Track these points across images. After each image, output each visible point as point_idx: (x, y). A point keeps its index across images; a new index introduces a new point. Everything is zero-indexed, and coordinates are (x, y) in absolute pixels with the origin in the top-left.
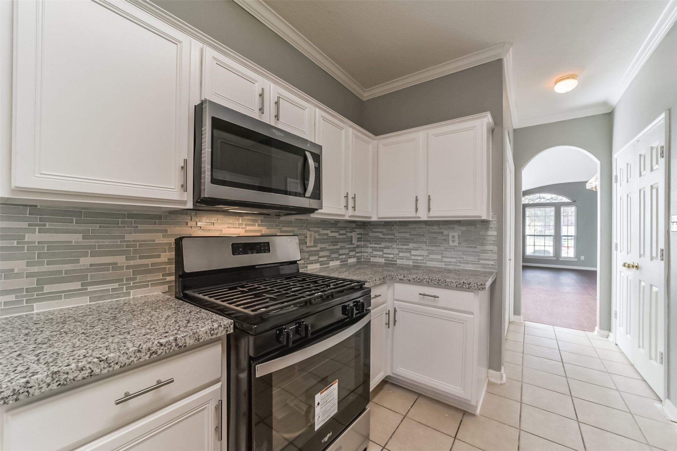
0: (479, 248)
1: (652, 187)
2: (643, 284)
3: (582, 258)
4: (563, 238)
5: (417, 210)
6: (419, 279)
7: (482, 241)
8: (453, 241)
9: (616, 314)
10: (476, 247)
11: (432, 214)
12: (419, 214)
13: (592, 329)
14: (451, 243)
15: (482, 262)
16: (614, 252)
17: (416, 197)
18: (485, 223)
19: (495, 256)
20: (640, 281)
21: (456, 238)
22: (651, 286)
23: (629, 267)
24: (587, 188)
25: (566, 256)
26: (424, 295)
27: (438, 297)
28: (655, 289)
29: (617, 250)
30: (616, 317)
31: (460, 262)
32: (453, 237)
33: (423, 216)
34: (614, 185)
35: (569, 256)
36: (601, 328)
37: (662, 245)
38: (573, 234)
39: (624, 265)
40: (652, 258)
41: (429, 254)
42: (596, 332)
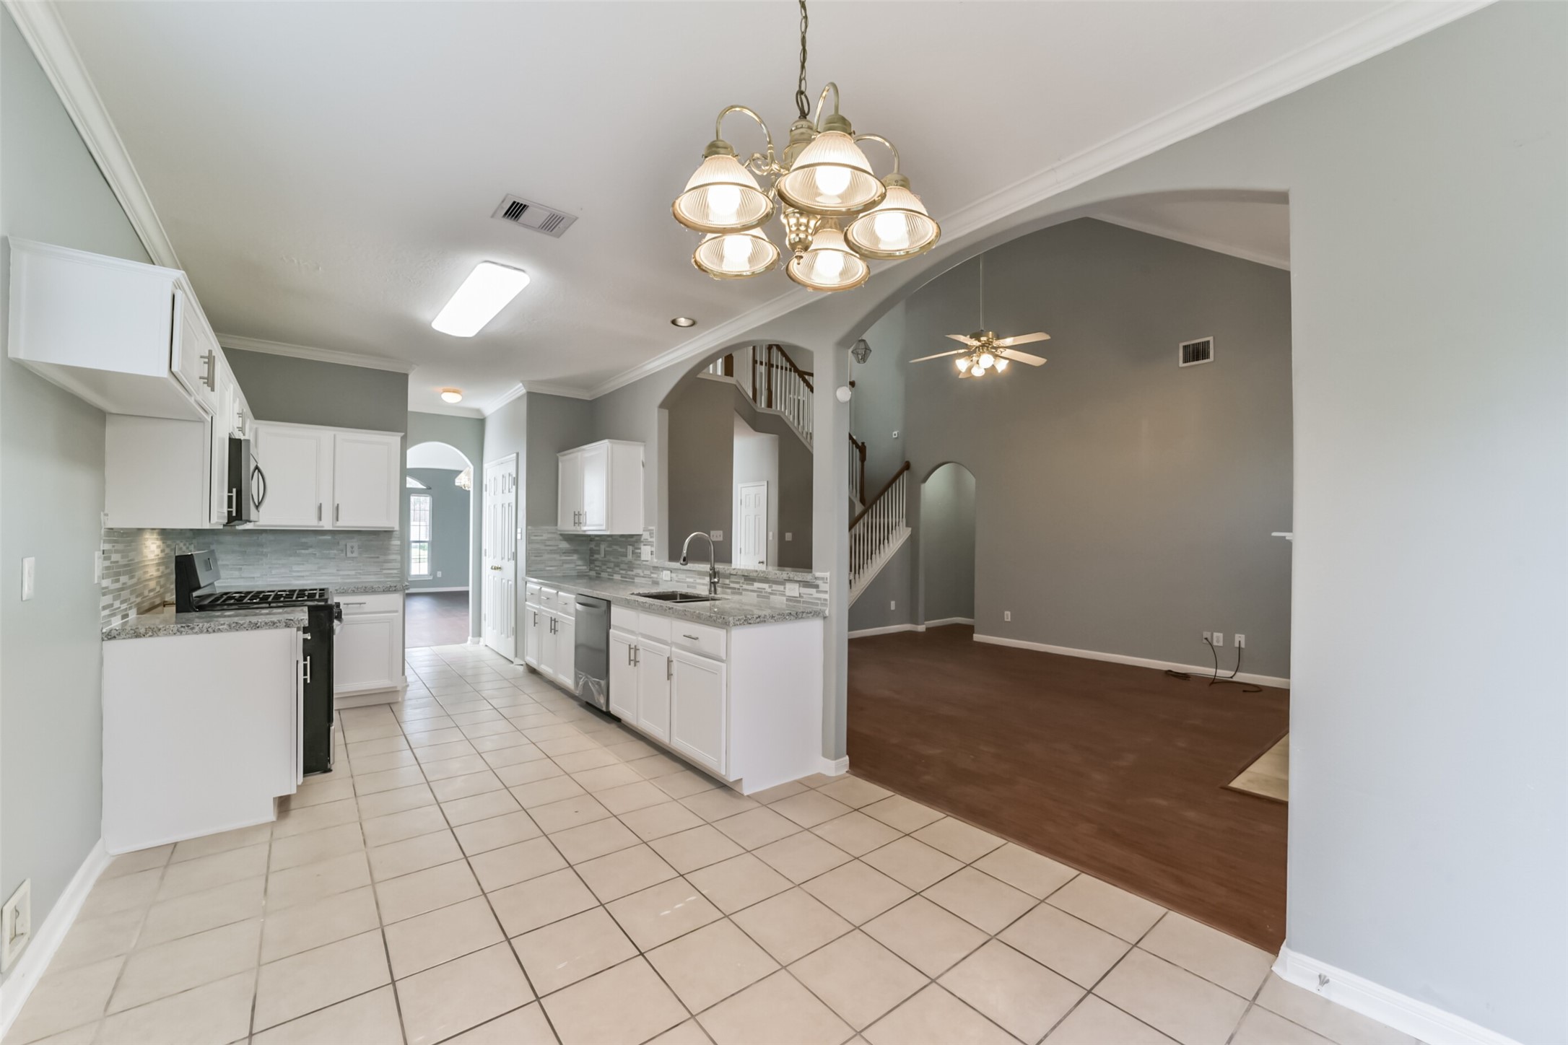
0: (382, 558)
1: (509, 504)
2: (504, 581)
3: (439, 574)
4: (413, 544)
5: (320, 519)
6: (344, 589)
7: (385, 550)
8: (352, 552)
9: (485, 617)
10: (378, 557)
11: (339, 524)
12: (321, 523)
13: (466, 641)
14: (349, 555)
15: (385, 572)
16: (483, 557)
17: (321, 504)
18: (388, 533)
19: (398, 565)
20: (502, 579)
21: (356, 549)
22: (508, 581)
23: (495, 569)
24: (457, 484)
25: (418, 573)
26: (348, 604)
27: (365, 603)
28: (510, 582)
29: (486, 555)
30: (485, 620)
31: (360, 574)
32: (352, 547)
33: (327, 524)
34: (484, 493)
35: (422, 573)
36: (473, 636)
37: (513, 550)
38: (427, 539)
39: (492, 568)
40: (509, 560)
41: (319, 568)
42: (469, 642)
